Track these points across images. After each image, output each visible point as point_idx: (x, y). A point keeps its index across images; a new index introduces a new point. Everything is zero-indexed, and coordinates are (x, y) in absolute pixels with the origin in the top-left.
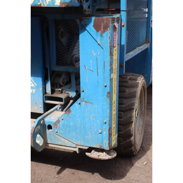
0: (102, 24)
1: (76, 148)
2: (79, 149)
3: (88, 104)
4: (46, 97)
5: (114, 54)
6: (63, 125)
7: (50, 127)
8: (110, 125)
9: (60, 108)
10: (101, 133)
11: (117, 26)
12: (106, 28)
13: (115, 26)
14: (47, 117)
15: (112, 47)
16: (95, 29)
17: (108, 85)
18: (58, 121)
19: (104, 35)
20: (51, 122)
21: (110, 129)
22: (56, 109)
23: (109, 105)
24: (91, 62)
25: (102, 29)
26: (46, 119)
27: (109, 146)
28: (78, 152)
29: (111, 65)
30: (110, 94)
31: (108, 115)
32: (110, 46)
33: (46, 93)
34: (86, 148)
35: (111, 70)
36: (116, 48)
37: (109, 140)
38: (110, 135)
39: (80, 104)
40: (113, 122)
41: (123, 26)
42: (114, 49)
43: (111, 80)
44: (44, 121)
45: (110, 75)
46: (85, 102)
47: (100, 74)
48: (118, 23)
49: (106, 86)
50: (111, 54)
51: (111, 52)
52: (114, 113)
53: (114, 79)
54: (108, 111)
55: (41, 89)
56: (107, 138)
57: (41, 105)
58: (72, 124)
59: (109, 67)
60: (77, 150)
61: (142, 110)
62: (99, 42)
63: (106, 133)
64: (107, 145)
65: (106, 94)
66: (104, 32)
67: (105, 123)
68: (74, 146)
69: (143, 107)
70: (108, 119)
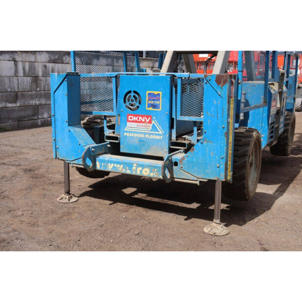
0: (222, 79)
1: (197, 181)
2: (200, 182)
3: (209, 143)
4: (171, 142)
5: (231, 103)
6: (187, 161)
7: (176, 164)
8: (227, 160)
9: (183, 152)
10: (218, 167)
11: (234, 82)
12: (225, 82)
13: (232, 81)
14: (175, 156)
15: (230, 97)
16: (217, 83)
17: (226, 127)
18: (183, 158)
19: (224, 87)
20: (178, 159)
21: (226, 164)
22: (180, 152)
23: (226, 144)
24: (212, 109)
25: (222, 83)
26: (174, 157)
27: (225, 178)
28: (198, 184)
29: (229, 111)
30: (227, 134)
31: (225, 151)
32: (228, 96)
33: (171, 140)
34: (206, 180)
35: (228, 114)
36: (233, 99)
37: (225, 172)
38: (226, 169)
39: (202, 143)
40: (229, 160)
41: (240, 83)
42: (231, 99)
43: (228, 123)
44: (171, 158)
45: (228, 119)
46: (207, 141)
47: (219, 118)
48: (235, 79)
49: (224, 128)
50: (229, 102)
51: (228, 101)
52: (230, 152)
53: (230, 124)
54: (225, 148)
55: (168, 136)
56: (224, 171)
57: (167, 150)
58: (194, 160)
59: (227, 112)
60: (198, 183)
61: (257, 164)
62: (219, 93)
63: (223, 167)
64: (224, 177)
65: (224, 134)
66: (224, 85)
67: (223, 158)
68: (196, 179)
69: (258, 161)
70: (225, 155)
